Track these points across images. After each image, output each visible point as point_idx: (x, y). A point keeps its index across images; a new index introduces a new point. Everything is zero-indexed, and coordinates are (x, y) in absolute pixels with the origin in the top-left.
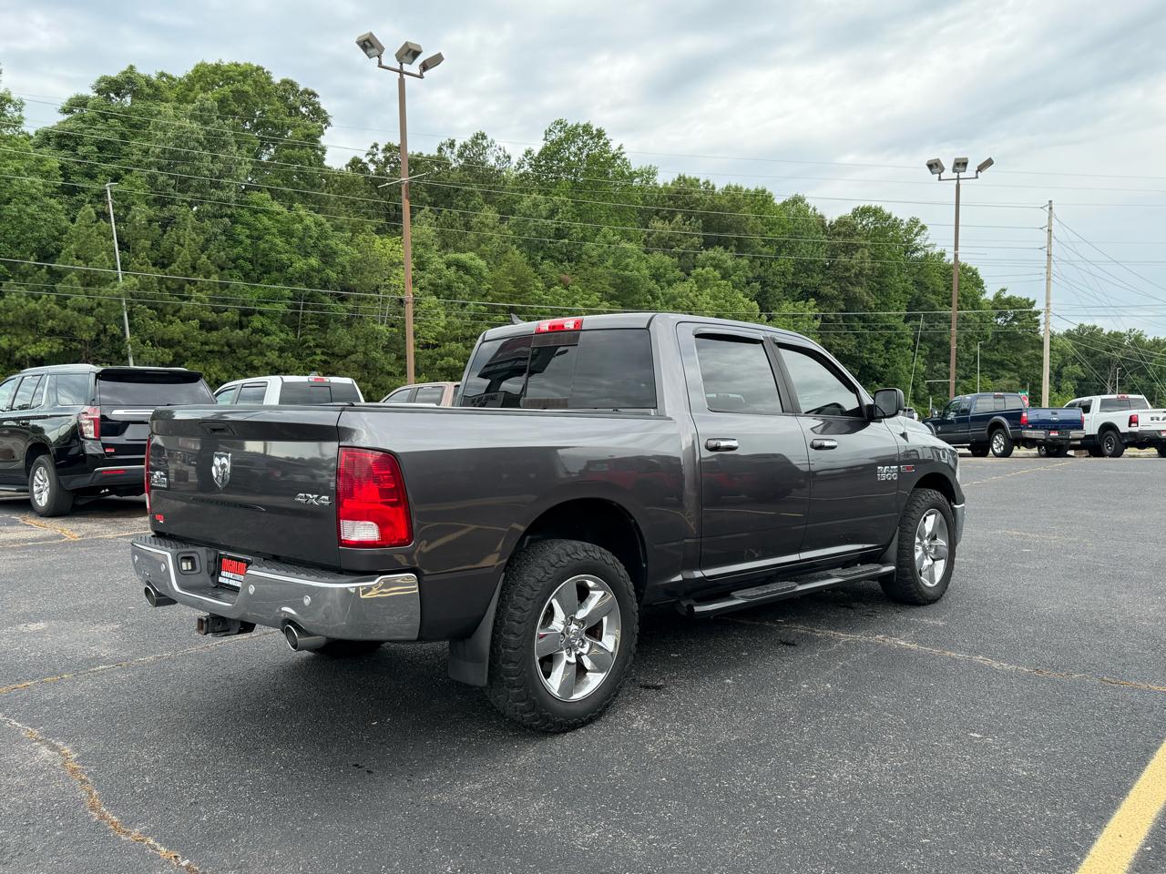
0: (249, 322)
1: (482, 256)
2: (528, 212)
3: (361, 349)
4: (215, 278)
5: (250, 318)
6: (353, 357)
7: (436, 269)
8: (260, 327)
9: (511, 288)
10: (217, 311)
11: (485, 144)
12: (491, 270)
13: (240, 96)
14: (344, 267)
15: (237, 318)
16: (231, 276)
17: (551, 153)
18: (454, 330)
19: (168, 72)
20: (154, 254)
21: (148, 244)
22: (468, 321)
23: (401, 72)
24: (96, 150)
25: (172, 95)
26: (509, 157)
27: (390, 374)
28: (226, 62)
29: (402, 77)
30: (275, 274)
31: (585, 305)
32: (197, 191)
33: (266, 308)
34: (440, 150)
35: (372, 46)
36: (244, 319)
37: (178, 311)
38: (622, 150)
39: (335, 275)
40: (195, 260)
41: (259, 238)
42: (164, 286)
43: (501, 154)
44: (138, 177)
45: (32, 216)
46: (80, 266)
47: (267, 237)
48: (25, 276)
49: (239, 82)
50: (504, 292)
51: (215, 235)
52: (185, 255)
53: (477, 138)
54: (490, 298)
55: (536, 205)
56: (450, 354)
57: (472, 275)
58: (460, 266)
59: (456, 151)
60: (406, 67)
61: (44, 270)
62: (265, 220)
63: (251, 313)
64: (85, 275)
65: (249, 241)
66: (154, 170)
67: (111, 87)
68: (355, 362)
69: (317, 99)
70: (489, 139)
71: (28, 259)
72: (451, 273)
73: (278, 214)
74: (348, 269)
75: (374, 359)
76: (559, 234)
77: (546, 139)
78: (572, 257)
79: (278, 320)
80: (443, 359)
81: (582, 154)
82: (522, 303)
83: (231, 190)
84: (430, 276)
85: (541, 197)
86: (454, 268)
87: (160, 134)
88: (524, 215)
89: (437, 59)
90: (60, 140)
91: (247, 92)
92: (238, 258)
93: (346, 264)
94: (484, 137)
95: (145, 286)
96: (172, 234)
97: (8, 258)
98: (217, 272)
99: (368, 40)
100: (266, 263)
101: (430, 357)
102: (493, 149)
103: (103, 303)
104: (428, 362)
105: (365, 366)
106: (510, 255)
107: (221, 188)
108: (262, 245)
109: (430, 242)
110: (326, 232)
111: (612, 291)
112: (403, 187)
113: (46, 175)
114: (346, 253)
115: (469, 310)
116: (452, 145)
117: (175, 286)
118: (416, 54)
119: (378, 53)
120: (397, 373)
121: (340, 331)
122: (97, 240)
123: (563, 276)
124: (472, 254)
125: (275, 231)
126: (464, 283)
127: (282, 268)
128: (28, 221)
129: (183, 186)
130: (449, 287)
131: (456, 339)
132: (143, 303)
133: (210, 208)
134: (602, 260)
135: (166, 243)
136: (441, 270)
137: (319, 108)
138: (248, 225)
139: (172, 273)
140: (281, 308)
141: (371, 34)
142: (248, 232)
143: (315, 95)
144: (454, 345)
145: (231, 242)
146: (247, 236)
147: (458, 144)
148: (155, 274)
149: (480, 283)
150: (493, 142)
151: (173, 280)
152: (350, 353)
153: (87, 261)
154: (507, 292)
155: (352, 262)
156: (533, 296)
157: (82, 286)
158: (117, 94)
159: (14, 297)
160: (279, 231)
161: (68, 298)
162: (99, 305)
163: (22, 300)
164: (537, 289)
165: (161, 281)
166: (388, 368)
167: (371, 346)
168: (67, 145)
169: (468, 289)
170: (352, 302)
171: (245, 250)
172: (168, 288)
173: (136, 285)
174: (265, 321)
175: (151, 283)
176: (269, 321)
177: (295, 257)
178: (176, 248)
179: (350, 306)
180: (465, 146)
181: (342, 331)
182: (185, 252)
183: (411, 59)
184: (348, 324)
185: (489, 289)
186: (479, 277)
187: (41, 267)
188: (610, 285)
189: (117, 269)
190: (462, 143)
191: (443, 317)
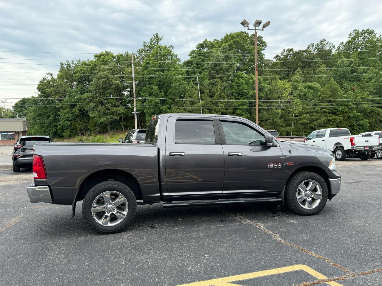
0: (236, 112)
1: (319, 83)
2: (340, 65)
3: (271, 118)
4: (226, 100)
5: (236, 111)
6: (268, 121)
7: (300, 89)
8: (239, 113)
9: (329, 93)
10: (226, 109)
11: (325, 43)
12: (322, 87)
13: (236, 42)
14: (267, 92)
15: (232, 111)
16: (231, 98)
17: (351, 42)
18: (306, 110)
19: (217, 39)
20: (209, 94)
21: (208, 91)
22: (312, 107)
23: (256, 30)
24: (196, 65)
25: (217, 46)
26: (334, 46)
27: (282, 126)
28: (233, 33)
29: (256, 31)
30: (244, 97)
31: (362, 98)
32: (222, 74)
33: (241, 107)
34: (308, 48)
35: (245, 24)
36: (234, 111)
37: (215, 110)
38: (381, 37)
39: (263, 95)
40: (220, 94)
41: (240, 86)
42: (212, 103)
43: (331, 46)
44: (206, 72)
45: (178, 86)
46: (189, 99)
47: (242, 85)
48: (177, 103)
49: (236, 38)
50: (327, 95)
51: (227, 86)
52: (217, 93)
53: (322, 41)
54: (321, 98)
55: (343, 62)
56: (304, 118)
57: (314, 90)
58: (310, 87)
59: (314, 47)
60: (257, 28)
61: (181, 101)
62: (242, 80)
63: (236, 109)
64: (191, 102)
65: (236, 87)
66: (210, 69)
67: (201, 46)
68: (269, 123)
69: (262, 39)
70: (327, 41)
71: (177, 98)
72: (306, 90)
73: (246, 78)
74: (268, 92)
75: (276, 121)
76: (353, 71)
77: (349, 37)
78: (358, 79)
79: (245, 111)
80: (301, 120)
81: (364, 40)
82: (334, 99)
83: (231, 72)
84: (298, 92)
85: (345, 59)
86: (307, 88)
87: (212, 58)
88: (338, 66)
89: (268, 24)
90: (188, 64)
91: (238, 41)
92: (233, 93)
93: (267, 91)
94: (325, 40)
95: (206, 103)
96: (214, 87)
97: (172, 98)
98: (227, 97)
99: (243, 22)
100: (242, 93)
101: (296, 120)
102: (328, 44)
103: (195, 109)
104: (295, 122)
105: (273, 124)
106: (330, 81)
107: (229, 72)
108: (240, 88)
109: (299, 80)
110: (261, 81)
111: (374, 91)
112: (256, 67)
113: (182, 74)
114: (267, 88)
115: (312, 103)
116: (313, 45)
117: (215, 103)
118: (260, 23)
119: (247, 25)
120: (284, 126)
121: (264, 113)
122: (194, 91)
123: (353, 87)
124: (315, 83)
125: (244, 83)
126: (311, 93)
127: (246, 95)
128: (177, 88)
129: (218, 73)
130: (305, 95)
131: (307, 113)
132: (205, 108)
133: (225, 79)
134: (370, 79)
135: (213, 90)
136: (302, 89)
137: (263, 41)
138: (237, 83)
139: (214, 99)
140: (245, 107)
141: (245, 20)
142: (236, 84)
143: (262, 37)
144: (305, 115)
145: (231, 88)
146: (236, 86)
147: (315, 45)
148: (209, 100)
149: (316, 93)
150: (328, 42)
151: (215, 101)
152: (267, 120)
153: (191, 97)
154: (328, 95)
155: (269, 90)
156: (339, 96)
157: (190, 105)
158: (203, 48)
159: (173, 109)
160: (246, 83)
161: (187, 108)
162: (194, 110)
163: (175, 109)
164: (341, 93)
165: (211, 102)
166: (281, 124)
167: (275, 117)
168: (189, 65)
169: (312, 95)
170: (269, 103)
171: (235, 90)
172: (213, 103)
173: (203, 103)
174: (241, 111)
175: (208, 102)
176: (242, 111)
177: (250, 91)
178: (215, 91)
179: (268, 105)
180: (317, 45)
181: (265, 113)
182: (218, 92)
183: (259, 25)
184: (267, 110)
185: (320, 94)
186: (317, 90)
187: (180, 100)
188: (374, 89)
189: (199, 99)
190: (316, 44)
191: (301, 105)
